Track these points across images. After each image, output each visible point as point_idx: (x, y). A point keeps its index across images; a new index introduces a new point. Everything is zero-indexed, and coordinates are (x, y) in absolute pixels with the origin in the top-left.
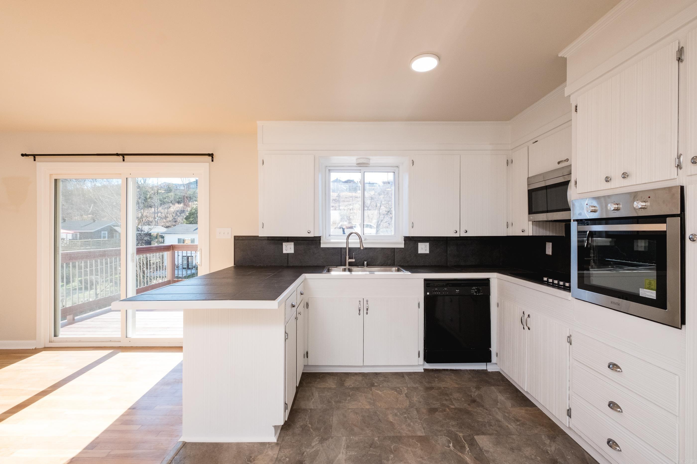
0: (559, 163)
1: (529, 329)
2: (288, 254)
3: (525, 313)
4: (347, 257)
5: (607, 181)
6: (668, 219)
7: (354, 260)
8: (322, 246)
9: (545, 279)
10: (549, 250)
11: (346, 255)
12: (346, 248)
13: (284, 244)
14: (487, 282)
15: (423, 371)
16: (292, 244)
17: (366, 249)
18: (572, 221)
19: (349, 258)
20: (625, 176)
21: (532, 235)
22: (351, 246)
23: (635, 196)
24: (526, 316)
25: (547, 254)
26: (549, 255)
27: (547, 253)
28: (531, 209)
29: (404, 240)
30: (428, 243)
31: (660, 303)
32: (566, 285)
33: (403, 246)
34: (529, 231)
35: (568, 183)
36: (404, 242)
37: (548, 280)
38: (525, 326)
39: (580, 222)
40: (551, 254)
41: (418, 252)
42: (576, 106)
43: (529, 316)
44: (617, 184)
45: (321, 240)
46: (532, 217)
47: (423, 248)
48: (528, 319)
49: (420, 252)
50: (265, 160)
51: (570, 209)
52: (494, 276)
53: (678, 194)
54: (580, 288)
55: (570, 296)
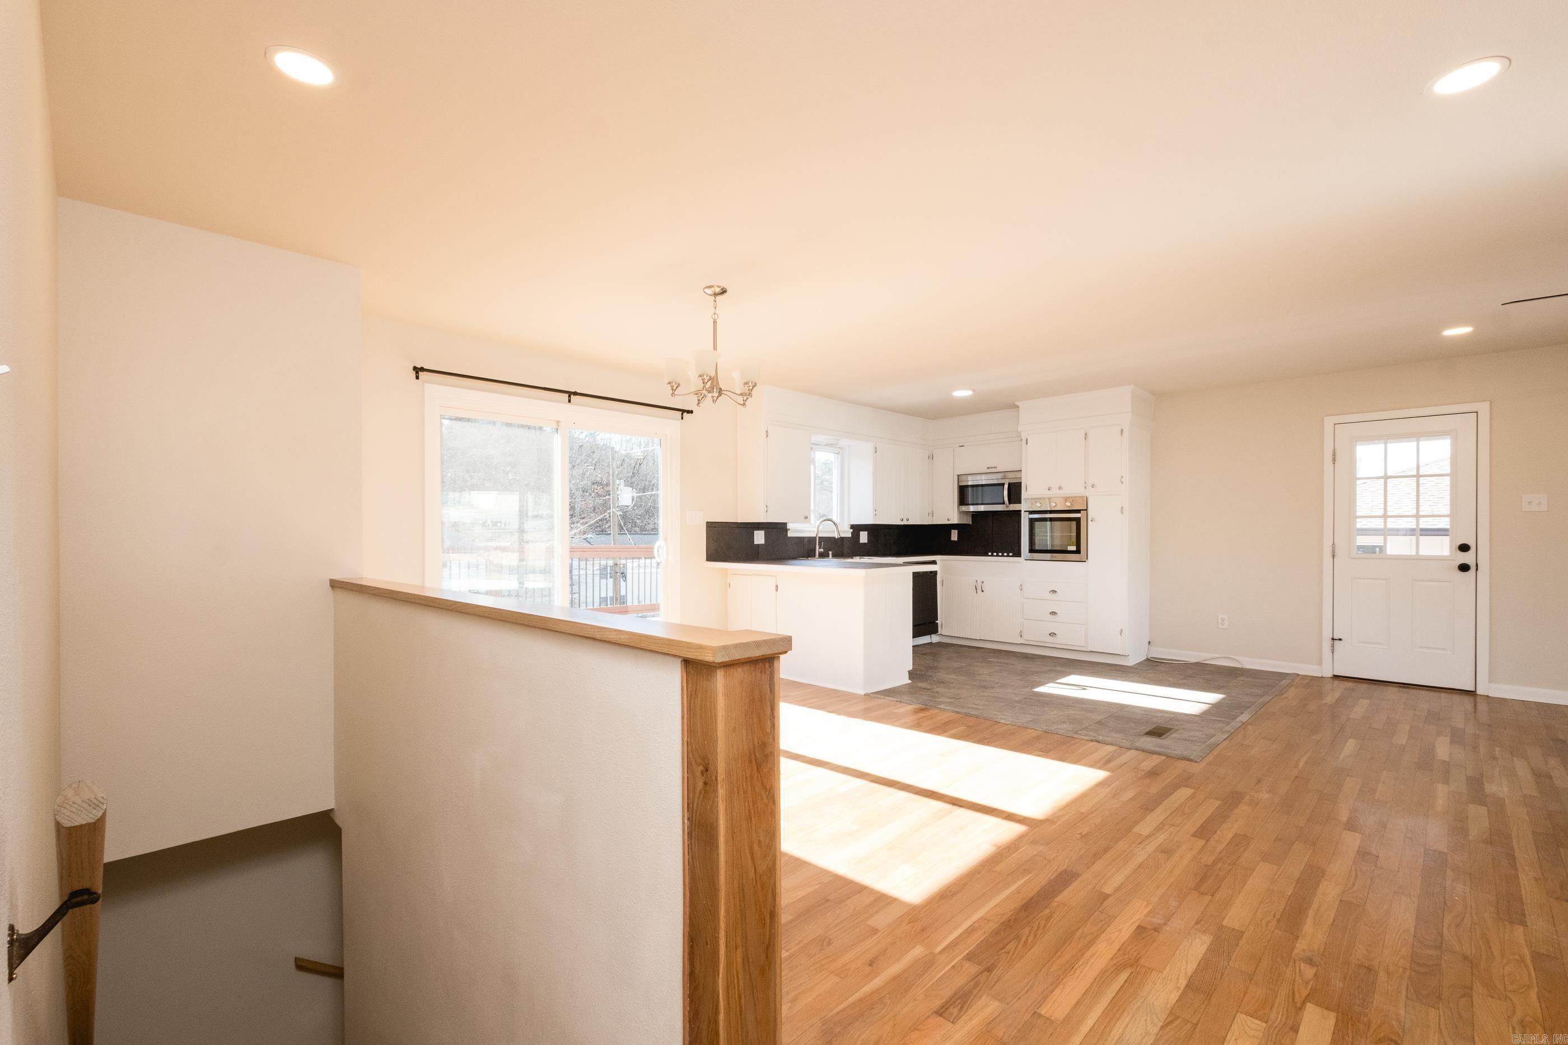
0: (988, 468)
1: (983, 591)
2: (758, 544)
3: (978, 581)
4: (817, 547)
5: (1049, 489)
6: (1081, 512)
7: (822, 550)
8: (790, 534)
9: (990, 554)
10: (954, 536)
11: (816, 545)
12: (815, 538)
13: (756, 532)
16: (763, 533)
17: (837, 538)
18: (1022, 512)
19: (820, 548)
20: (1060, 488)
21: (956, 524)
22: (821, 535)
23: (1066, 499)
24: (979, 583)
25: (952, 541)
26: (954, 541)
27: (952, 539)
28: (962, 500)
29: (851, 528)
30: (867, 532)
31: (1078, 551)
32: (1011, 554)
33: (850, 535)
34: (955, 520)
35: (1003, 485)
36: (852, 530)
37: (992, 554)
38: (979, 591)
39: (1031, 512)
40: (956, 540)
41: (859, 541)
42: (1027, 441)
43: (982, 582)
44: (1055, 492)
45: (788, 528)
46: (964, 508)
47: (864, 537)
48: (983, 585)
49: (861, 540)
50: (769, 431)
51: (1004, 503)
52: (939, 559)
53: (1085, 500)
54: (1029, 553)
55: (1021, 560)
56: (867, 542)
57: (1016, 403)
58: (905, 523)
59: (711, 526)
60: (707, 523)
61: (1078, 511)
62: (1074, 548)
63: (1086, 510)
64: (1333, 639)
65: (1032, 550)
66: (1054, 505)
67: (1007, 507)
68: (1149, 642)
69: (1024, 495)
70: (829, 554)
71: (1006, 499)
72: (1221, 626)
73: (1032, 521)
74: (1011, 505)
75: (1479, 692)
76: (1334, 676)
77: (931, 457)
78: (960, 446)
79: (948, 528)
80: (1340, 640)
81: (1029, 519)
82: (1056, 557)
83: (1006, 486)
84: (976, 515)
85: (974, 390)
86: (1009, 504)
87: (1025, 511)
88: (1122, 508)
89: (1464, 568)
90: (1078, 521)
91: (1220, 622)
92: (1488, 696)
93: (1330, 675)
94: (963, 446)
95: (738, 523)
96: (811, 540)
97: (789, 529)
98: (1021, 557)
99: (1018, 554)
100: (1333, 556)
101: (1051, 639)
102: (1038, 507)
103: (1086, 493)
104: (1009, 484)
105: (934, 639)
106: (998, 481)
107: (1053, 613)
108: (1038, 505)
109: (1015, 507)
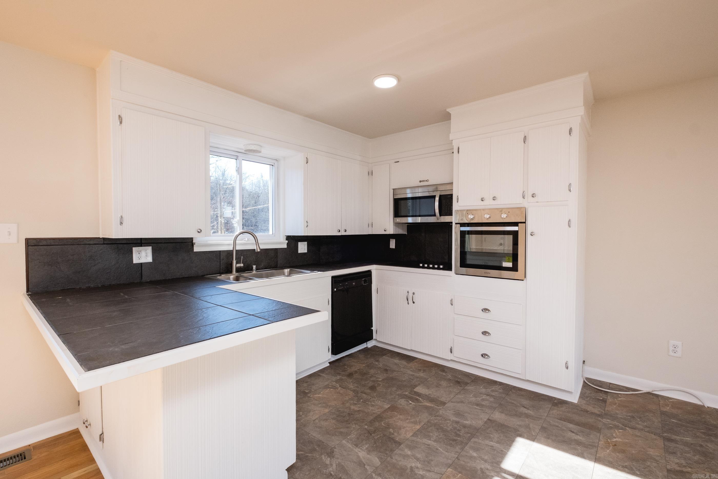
0: (420, 181)
1: (414, 302)
2: (141, 264)
3: (410, 292)
4: (234, 262)
5: (482, 200)
6: (519, 224)
7: (242, 265)
8: (196, 249)
9: (421, 265)
10: (392, 244)
11: (233, 260)
12: (232, 251)
13: (134, 249)
14: (368, 274)
15: (329, 365)
16: (149, 250)
18: (453, 224)
20: (494, 198)
21: (393, 233)
22: (238, 248)
24: (411, 295)
25: (391, 251)
26: (393, 249)
27: (391, 247)
28: (397, 213)
29: (286, 240)
30: (306, 242)
31: (515, 268)
32: (441, 267)
33: (285, 246)
34: (391, 230)
35: (434, 197)
36: (287, 241)
37: (423, 265)
38: (410, 302)
39: (462, 225)
40: (394, 248)
41: (298, 252)
42: (459, 149)
43: (414, 294)
44: (488, 204)
45: (193, 242)
46: (399, 220)
47: (303, 248)
48: (414, 296)
49: (300, 251)
50: (123, 116)
51: (435, 215)
52: (374, 268)
53: (524, 211)
54: (460, 267)
55: (452, 273)
56: (306, 251)
57: (447, 110)
58: (342, 233)
59: (34, 245)
60: (26, 240)
61: (516, 224)
62: (510, 265)
63: (525, 223)
65: (463, 264)
66: (489, 216)
67: (438, 219)
68: (584, 361)
69: (456, 206)
70: (252, 268)
71: (437, 211)
73: (463, 234)
74: (442, 217)
77: (371, 173)
78: (395, 162)
79: (387, 238)
81: (461, 231)
82: (487, 273)
83: (437, 199)
84: (411, 226)
85: (399, 79)
86: (440, 215)
87: (456, 224)
88: (570, 220)
90: (515, 234)
91: (671, 348)
94: (398, 162)
95: (99, 238)
96: (229, 253)
97: (195, 243)
98: (451, 270)
99: (448, 267)
101: (483, 360)
102: (470, 218)
103: (524, 203)
104: (441, 196)
105: (370, 344)
106: (429, 194)
107: (485, 333)
108: (471, 217)
109: (446, 219)
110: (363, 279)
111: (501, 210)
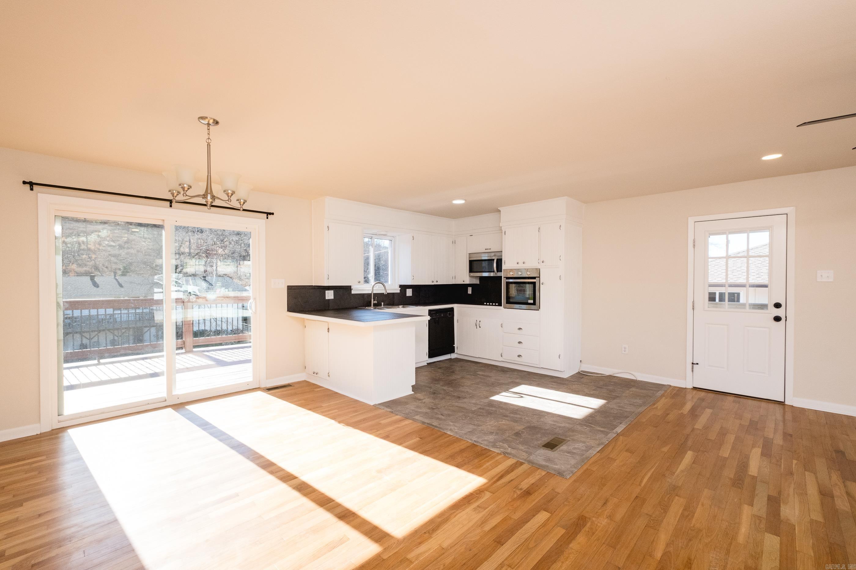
0: (486, 249)
1: (480, 327)
2: (329, 299)
3: (478, 320)
4: (372, 300)
5: (518, 264)
6: (536, 278)
7: (376, 302)
8: (353, 292)
9: (485, 304)
10: (470, 291)
11: (371, 299)
12: (371, 294)
13: (327, 292)
14: (452, 310)
15: (427, 364)
16: (333, 292)
17: (388, 294)
18: (503, 277)
19: (374, 300)
20: (524, 263)
21: (469, 283)
22: (375, 292)
24: (478, 322)
25: (469, 295)
27: (469, 293)
28: (471, 270)
29: (399, 287)
30: (411, 289)
31: (534, 304)
32: (497, 304)
33: (399, 292)
34: (467, 281)
35: (494, 260)
36: (400, 289)
37: (489, 304)
38: (478, 327)
39: (507, 278)
40: (471, 294)
42: (505, 232)
43: (480, 321)
44: (521, 266)
45: (352, 288)
46: (472, 274)
47: (409, 293)
48: (480, 323)
49: (407, 295)
50: (329, 226)
51: (494, 272)
52: (456, 306)
53: (539, 271)
54: (506, 303)
55: (502, 308)
56: (411, 295)
57: (499, 208)
58: (435, 283)
59: (290, 289)
60: (288, 286)
61: (534, 278)
62: (531, 301)
63: (539, 277)
64: (693, 363)
65: (508, 302)
66: (521, 273)
67: (496, 274)
68: (581, 361)
69: (504, 267)
70: (381, 304)
71: (495, 269)
72: (623, 352)
73: (508, 284)
75: (786, 403)
76: (694, 387)
77: (454, 242)
78: (470, 236)
79: (466, 286)
80: (697, 364)
81: (506, 282)
82: (521, 307)
83: (495, 261)
84: (481, 278)
85: (465, 200)
86: (497, 272)
87: (504, 277)
88: (560, 276)
89: (777, 319)
90: (534, 284)
91: (623, 349)
92: (792, 406)
93: (691, 387)
94: (472, 235)
95: (313, 286)
96: (369, 295)
97: (352, 289)
98: (501, 306)
100: (693, 309)
101: (519, 359)
103: (539, 266)
104: (497, 260)
105: (453, 356)
106: (491, 258)
107: (520, 343)
108: (511, 273)
109: (499, 274)
110: (448, 313)
111: (527, 270)
